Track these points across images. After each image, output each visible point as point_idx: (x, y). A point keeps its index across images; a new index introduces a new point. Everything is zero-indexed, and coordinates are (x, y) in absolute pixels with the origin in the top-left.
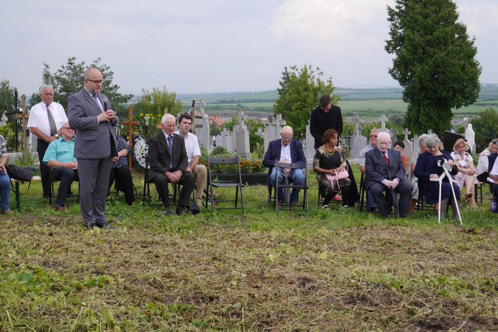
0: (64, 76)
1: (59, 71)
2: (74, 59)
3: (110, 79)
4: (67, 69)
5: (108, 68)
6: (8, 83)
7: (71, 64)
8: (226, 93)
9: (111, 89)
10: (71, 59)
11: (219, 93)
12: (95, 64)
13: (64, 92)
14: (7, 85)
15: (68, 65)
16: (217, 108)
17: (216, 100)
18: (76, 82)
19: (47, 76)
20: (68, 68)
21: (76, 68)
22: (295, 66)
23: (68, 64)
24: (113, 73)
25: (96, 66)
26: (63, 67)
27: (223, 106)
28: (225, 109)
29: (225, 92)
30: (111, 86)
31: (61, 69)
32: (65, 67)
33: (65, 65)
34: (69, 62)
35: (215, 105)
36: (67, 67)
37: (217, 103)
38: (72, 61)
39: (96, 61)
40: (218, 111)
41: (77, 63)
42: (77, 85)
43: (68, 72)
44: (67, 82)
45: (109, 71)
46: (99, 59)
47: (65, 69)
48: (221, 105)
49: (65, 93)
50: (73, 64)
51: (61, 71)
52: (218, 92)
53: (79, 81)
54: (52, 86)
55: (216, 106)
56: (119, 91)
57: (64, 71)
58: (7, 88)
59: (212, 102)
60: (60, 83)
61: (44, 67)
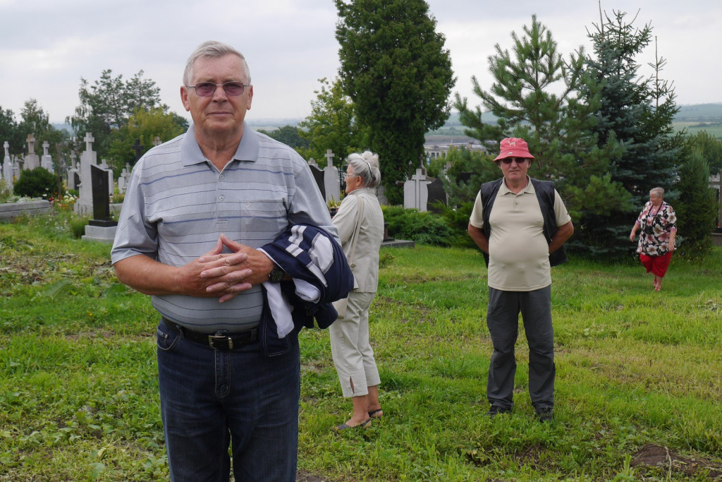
1: (93, 87)
2: (109, 71)
4: (101, 85)
5: (154, 83)
6: (35, 102)
7: (106, 78)
10: (106, 71)
12: (138, 78)
15: (103, 80)
19: (84, 94)
22: (325, 79)
24: (160, 90)
26: (97, 82)
31: (95, 85)
32: (99, 82)
33: (99, 80)
34: (103, 76)
36: (101, 82)
38: (108, 75)
39: (139, 74)
41: (113, 76)
43: (103, 88)
45: (155, 87)
46: (143, 71)
47: (99, 85)
57: (98, 88)
61: (81, 82)
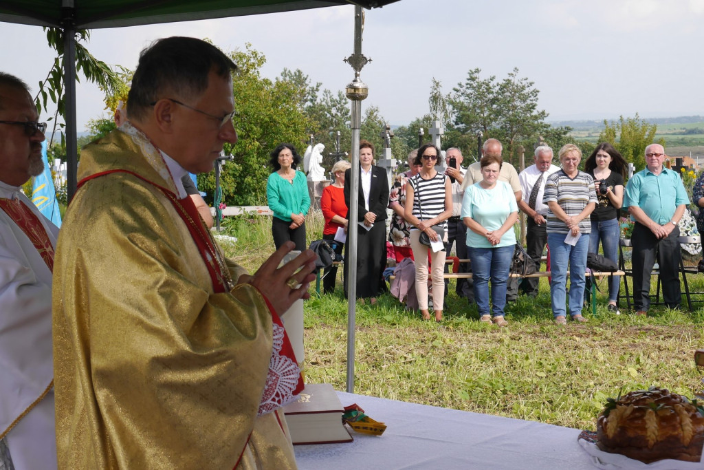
0: (462, 99)
1: (455, 90)
2: (477, 71)
3: (534, 102)
4: (467, 88)
5: (531, 84)
7: (473, 79)
8: (698, 116)
9: (536, 118)
10: (473, 71)
11: (685, 117)
12: (511, 78)
13: (462, 123)
14: (375, 114)
15: (469, 82)
16: (683, 142)
17: (681, 129)
18: (480, 107)
19: (435, 98)
20: (468, 86)
21: (481, 86)
23: (468, 79)
24: (538, 92)
25: (512, 81)
26: (460, 85)
27: (694, 139)
28: (697, 144)
29: (696, 115)
30: (535, 113)
31: (458, 88)
32: (463, 84)
33: (464, 82)
34: (469, 77)
35: (681, 137)
36: (467, 84)
37: (684, 134)
38: (476, 75)
39: (512, 74)
40: (688, 148)
41: (482, 77)
42: (482, 112)
43: (469, 91)
44: (468, 109)
45: (532, 88)
46: (516, 69)
47: (464, 88)
48: (689, 137)
49: (464, 125)
50: (477, 80)
51: (457, 91)
52: (683, 115)
53: (486, 106)
54: (443, 114)
55: (682, 139)
56: (546, 121)
57: (462, 91)
58: (375, 117)
59: (674, 132)
60: (455, 110)
61: (432, 84)
